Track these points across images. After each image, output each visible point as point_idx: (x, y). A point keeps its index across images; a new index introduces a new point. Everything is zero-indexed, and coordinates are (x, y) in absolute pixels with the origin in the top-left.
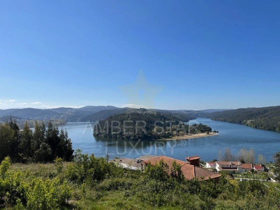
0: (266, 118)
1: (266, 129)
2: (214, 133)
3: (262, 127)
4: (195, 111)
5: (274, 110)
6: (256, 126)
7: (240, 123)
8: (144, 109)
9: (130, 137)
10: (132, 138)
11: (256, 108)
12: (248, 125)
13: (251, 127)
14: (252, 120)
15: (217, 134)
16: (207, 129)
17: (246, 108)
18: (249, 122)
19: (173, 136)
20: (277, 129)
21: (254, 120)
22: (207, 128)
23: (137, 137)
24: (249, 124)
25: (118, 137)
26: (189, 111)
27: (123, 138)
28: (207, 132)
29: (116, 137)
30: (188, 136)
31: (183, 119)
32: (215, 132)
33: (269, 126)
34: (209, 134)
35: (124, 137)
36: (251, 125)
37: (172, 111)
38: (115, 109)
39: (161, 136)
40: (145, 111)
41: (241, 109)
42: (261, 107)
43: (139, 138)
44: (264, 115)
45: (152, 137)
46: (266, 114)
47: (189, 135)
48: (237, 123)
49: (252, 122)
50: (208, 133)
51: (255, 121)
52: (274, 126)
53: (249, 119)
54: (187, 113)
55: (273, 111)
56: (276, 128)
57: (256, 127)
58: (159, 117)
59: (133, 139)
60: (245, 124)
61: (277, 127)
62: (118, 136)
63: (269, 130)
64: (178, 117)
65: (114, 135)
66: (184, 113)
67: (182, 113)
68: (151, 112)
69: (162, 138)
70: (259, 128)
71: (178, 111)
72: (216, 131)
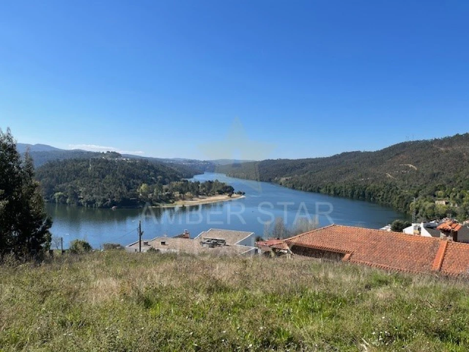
0: (306, 174)
1: (308, 190)
2: (238, 195)
3: (302, 188)
4: (201, 161)
5: (315, 163)
6: (293, 185)
7: (270, 181)
8: (115, 153)
9: (94, 201)
10: (99, 203)
11: (288, 160)
12: (281, 184)
13: (286, 186)
14: (287, 178)
15: (243, 196)
16: (227, 190)
17: (276, 159)
18: (283, 179)
19: (176, 199)
20: (322, 190)
21: (290, 178)
22: (227, 187)
23: (109, 201)
24: (283, 183)
25: (70, 202)
26: (191, 161)
27: (80, 205)
28: (228, 194)
29: (65, 203)
30: (199, 200)
31: (184, 173)
32: (240, 193)
33: (312, 185)
34: (232, 196)
35: (82, 201)
36: (287, 184)
37: (164, 160)
38: (54, 151)
39: (154, 200)
40: (117, 157)
41: (269, 160)
42: (296, 159)
43: (114, 203)
44: (303, 169)
45: (139, 202)
46: (305, 168)
47: (201, 199)
48: (266, 181)
49: (287, 180)
50: (230, 196)
51: (292, 179)
52: (318, 185)
53: (282, 176)
54: (189, 164)
55: (313, 164)
56: (320, 189)
57: (293, 188)
58: (144, 169)
59: (102, 207)
60: (276, 182)
61: (323, 187)
62: (68, 200)
63: (311, 191)
64: (176, 169)
65: (60, 199)
66: (184, 163)
67: (179, 164)
68: (128, 159)
69: (157, 204)
70: (297, 189)
71: (173, 160)
72: (241, 191)
